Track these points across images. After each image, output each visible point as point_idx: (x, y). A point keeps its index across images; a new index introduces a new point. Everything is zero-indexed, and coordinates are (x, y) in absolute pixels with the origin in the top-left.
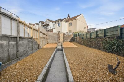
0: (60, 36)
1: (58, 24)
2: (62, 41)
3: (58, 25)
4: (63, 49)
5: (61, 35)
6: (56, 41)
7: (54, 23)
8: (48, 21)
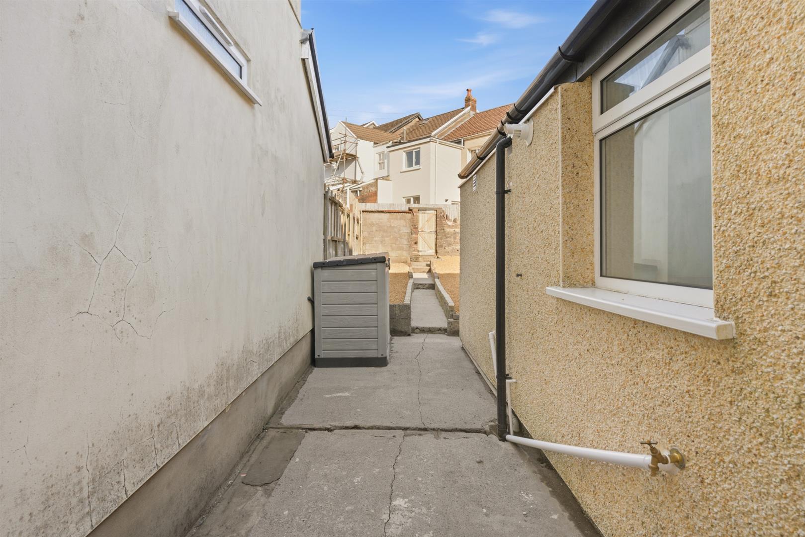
0: (420, 226)
1: (409, 155)
2: (433, 252)
3: (410, 164)
4: (437, 281)
5: (426, 222)
6: (401, 249)
7: (383, 148)
8: (351, 137)
